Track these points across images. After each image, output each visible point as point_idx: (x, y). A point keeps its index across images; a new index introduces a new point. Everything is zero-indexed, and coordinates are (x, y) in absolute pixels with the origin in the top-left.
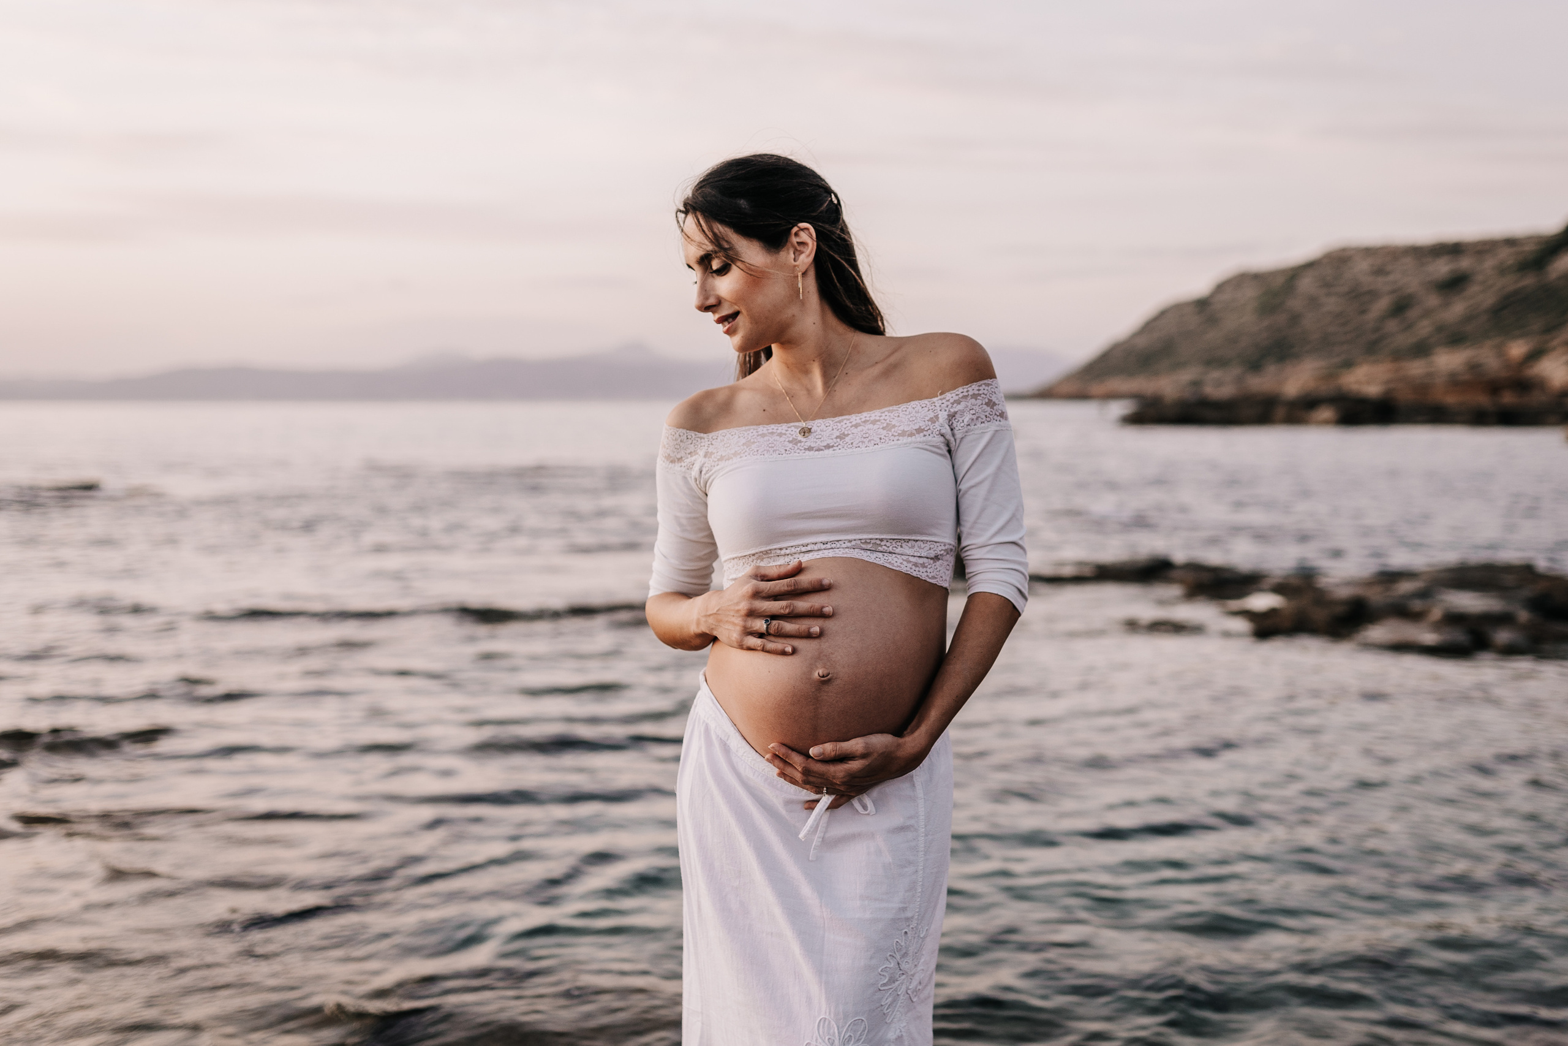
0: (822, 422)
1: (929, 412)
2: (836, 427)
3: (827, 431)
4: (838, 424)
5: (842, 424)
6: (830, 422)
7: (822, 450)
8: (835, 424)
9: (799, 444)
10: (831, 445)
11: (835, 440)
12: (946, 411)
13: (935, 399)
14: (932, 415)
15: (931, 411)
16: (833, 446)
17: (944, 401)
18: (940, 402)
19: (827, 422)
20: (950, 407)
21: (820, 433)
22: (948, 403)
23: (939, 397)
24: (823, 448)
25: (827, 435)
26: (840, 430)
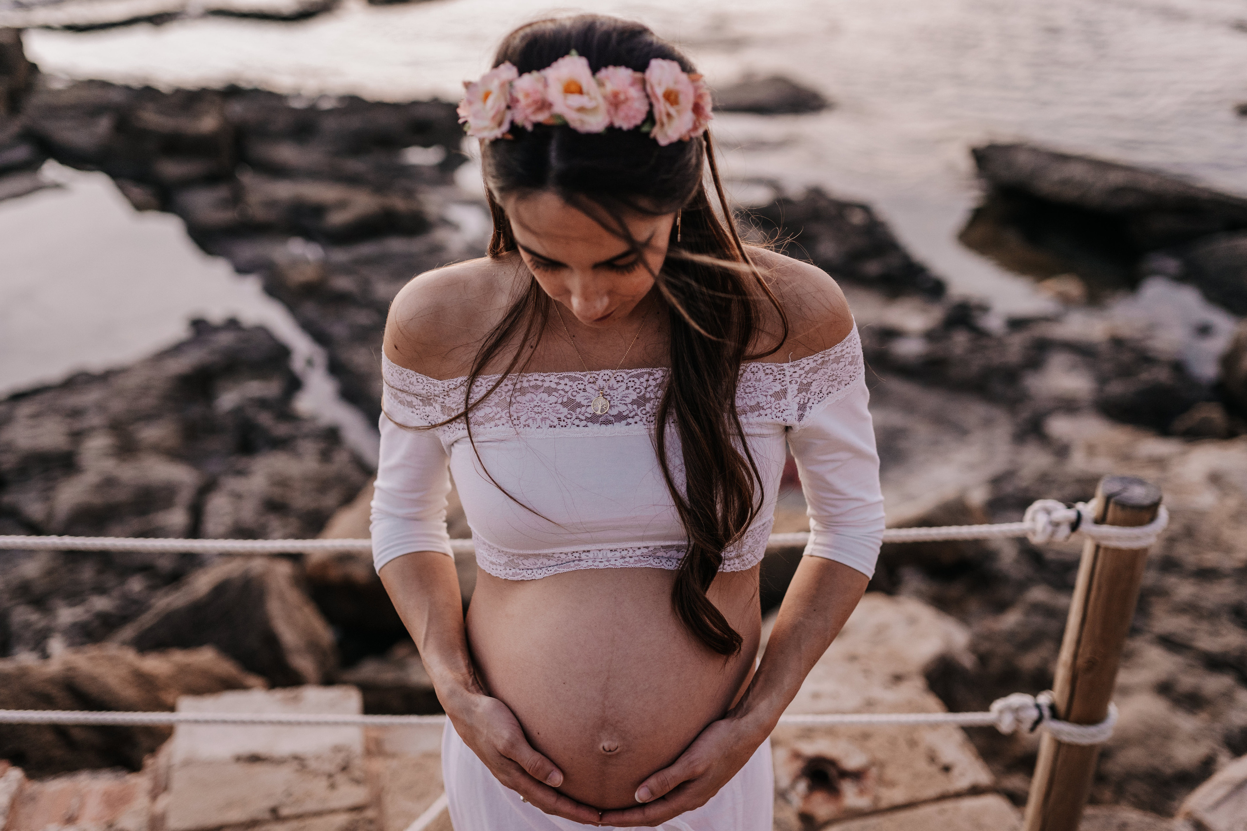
0: (610, 374)
1: (775, 384)
2: (632, 384)
3: (620, 390)
4: (636, 380)
5: (642, 380)
6: (624, 374)
7: (611, 422)
8: (632, 379)
9: (578, 410)
10: (625, 414)
11: (630, 406)
12: (797, 382)
13: (785, 365)
14: (778, 387)
15: (778, 381)
16: (627, 417)
17: (797, 369)
18: (792, 370)
19: (618, 374)
20: (803, 377)
21: (609, 391)
22: (802, 372)
23: (791, 364)
24: (612, 419)
25: (619, 397)
26: (638, 390)
